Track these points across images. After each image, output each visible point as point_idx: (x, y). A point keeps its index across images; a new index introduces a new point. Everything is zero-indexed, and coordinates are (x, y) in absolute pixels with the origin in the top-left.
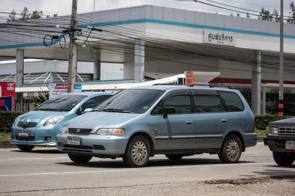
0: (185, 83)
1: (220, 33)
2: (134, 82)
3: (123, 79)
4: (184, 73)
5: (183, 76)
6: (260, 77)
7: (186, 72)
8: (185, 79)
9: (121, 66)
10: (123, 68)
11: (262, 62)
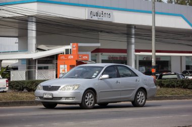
0: (71, 53)
1: (100, 11)
2: (28, 53)
3: (18, 50)
4: (70, 45)
5: (69, 47)
6: (133, 47)
7: (71, 44)
8: (71, 49)
9: (16, 40)
10: (17, 41)
11: (135, 35)
